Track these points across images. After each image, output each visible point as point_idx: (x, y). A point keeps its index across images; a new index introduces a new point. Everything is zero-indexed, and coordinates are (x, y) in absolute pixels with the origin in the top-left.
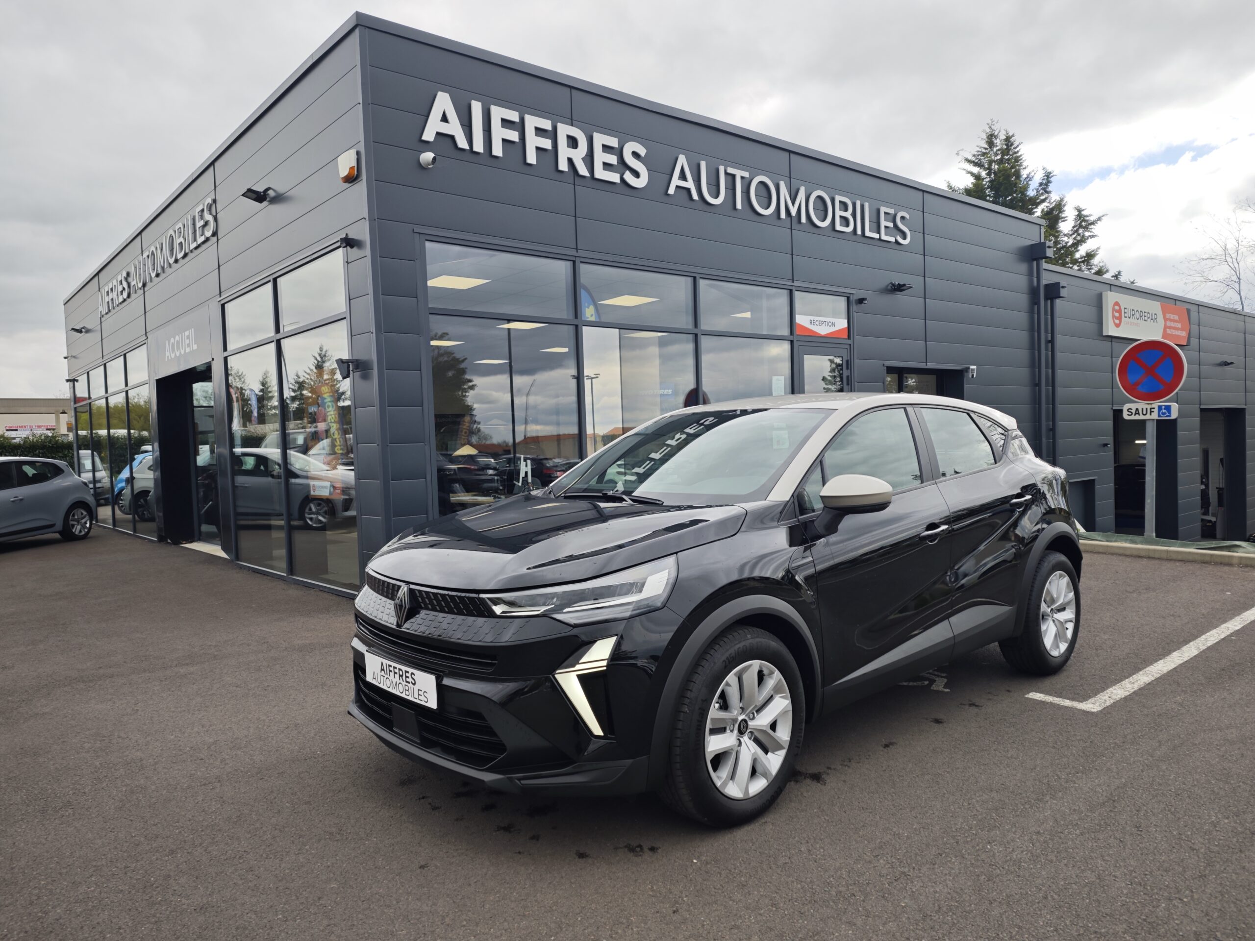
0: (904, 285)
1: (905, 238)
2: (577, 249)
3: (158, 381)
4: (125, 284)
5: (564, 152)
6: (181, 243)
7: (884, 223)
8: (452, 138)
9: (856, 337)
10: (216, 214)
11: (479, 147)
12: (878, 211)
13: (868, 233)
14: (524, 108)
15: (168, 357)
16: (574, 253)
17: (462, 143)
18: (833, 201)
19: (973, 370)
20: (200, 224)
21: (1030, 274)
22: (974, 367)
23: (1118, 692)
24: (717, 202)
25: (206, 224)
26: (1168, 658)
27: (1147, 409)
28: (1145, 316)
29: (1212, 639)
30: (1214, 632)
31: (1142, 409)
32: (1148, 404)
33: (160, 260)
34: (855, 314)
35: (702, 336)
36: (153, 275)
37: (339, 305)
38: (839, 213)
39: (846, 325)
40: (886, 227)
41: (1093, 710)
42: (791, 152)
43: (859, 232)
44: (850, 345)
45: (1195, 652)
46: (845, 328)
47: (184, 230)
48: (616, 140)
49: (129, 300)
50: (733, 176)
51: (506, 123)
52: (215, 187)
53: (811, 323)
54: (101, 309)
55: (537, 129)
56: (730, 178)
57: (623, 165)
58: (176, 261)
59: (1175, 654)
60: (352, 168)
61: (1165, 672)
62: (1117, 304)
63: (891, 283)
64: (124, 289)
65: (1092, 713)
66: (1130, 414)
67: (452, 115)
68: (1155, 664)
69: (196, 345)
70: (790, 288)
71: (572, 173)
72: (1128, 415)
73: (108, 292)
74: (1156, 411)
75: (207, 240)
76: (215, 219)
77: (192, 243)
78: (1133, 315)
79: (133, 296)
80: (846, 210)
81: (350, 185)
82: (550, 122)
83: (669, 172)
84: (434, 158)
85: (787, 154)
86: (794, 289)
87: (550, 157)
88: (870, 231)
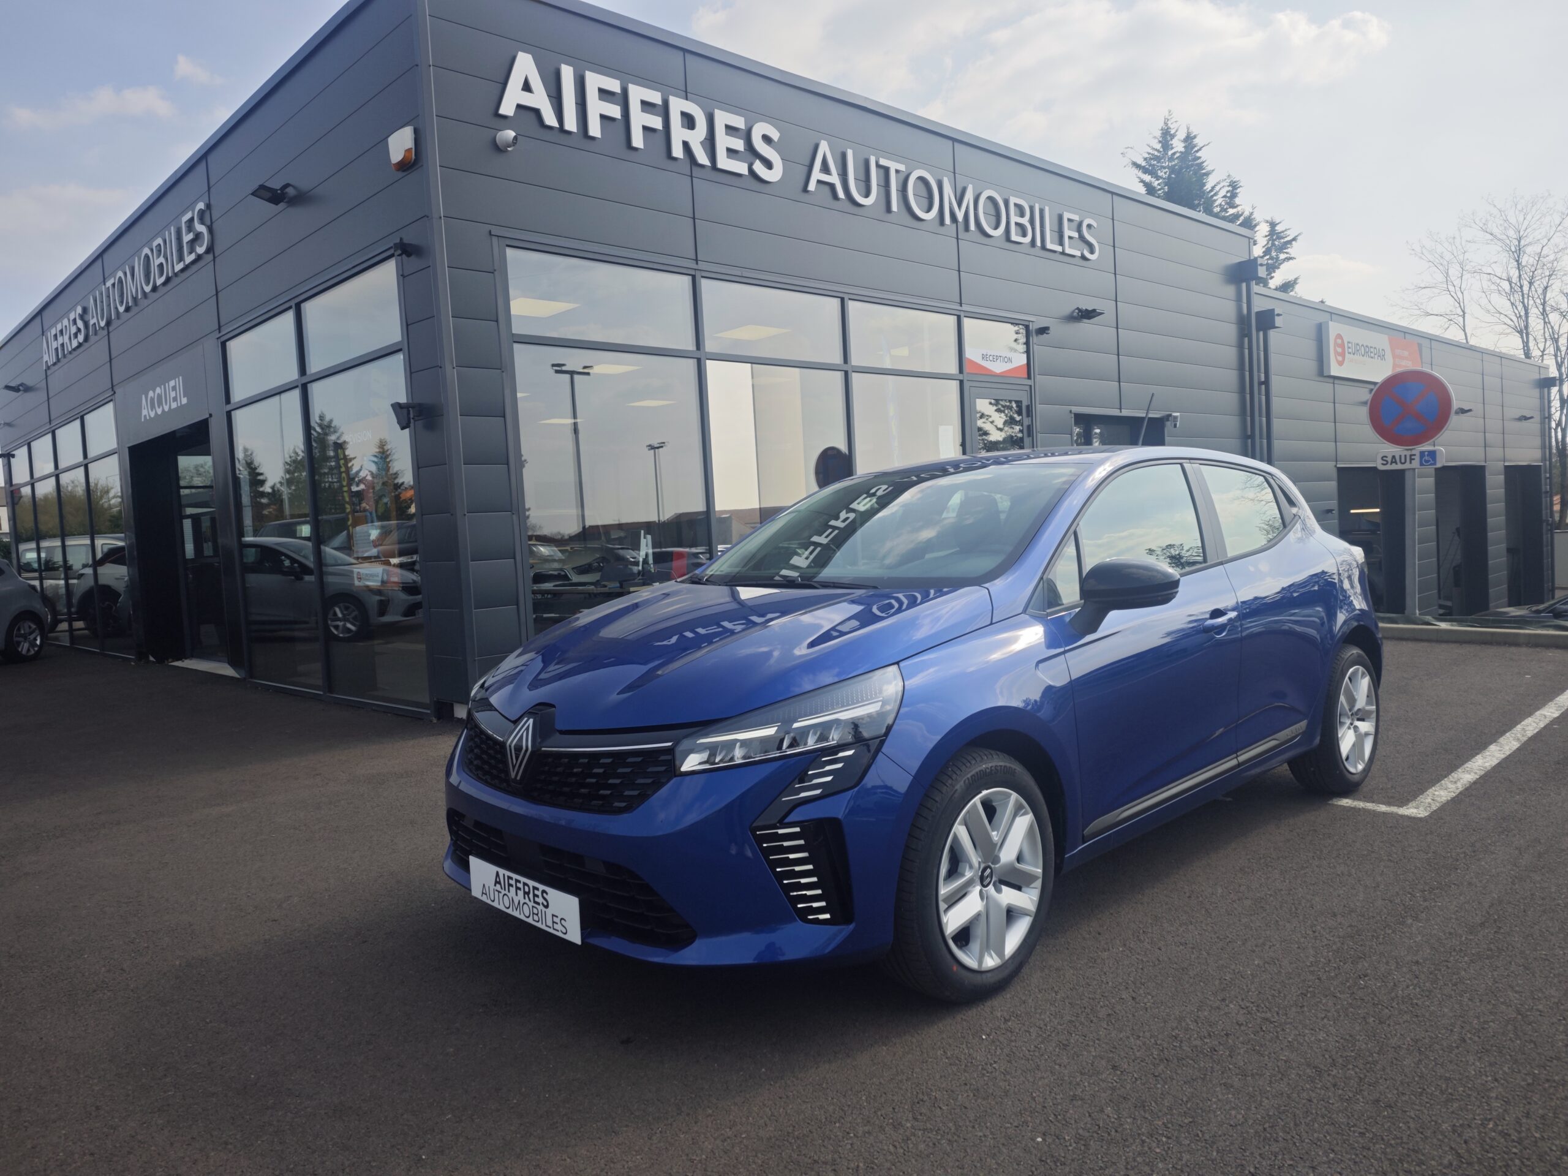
0: (1094, 310)
1: (1092, 252)
2: (697, 260)
3: (130, 448)
4: (80, 324)
5: (679, 134)
6: (161, 266)
7: (1067, 233)
8: (537, 112)
9: (1038, 377)
10: (212, 223)
11: (571, 123)
12: (1060, 218)
13: (1049, 246)
14: (627, 76)
15: (145, 416)
16: (694, 266)
17: (550, 119)
18: (1007, 203)
19: (1176, 418)
20: (187, 238)
21: (1239, 299)
22: (1178, 414)
23: (1443, 792)
24: (867, 202)
25: (198, 237)
26: (1487, 753)
27: (1405, 456)
28: (1371, 352)
29: (1531, 728)
30: (1529, 720)
31: (1400, 456)
32: (1407, 450)
33: (131, 288)
34: (1035, 346)
35: (854, 374)
36: (121, 309)
37: (394, 333)
38: (1015, 219)
39: (1025, 362)
40: (1070, 238)
41: (1419, 816)
42: (955, 140)
43: (1039, 243)
44: (1031, 386)
45: (1515, 745)
46: (1024, 365)
47: (165, 248)
48: (742, 119)
49: (87, 345)
50: (887, 170)
51: (604, 94)
52: (209, 188)
53: (983, 358)
54: (46, 358)
55: (643, 103)
56: (882, 171)
57: (752, 151)
58: (155, 289)
59: (1493, 747)
60: (408, 151)
61: (1489, 768)
62: (1339, 336)
63: (1078, 309)
64: (79, 330)
65: (1420, 819)
66: (1385, 462)
67: (536, 83)
68: (1474, 760)
69: (186, 398)
70: (958, 313)
71: (688, 161)
72: (1383, 464)
73: (56, 336)
74: (1417, 458)
75: (199, 258)
76: (211, 230)
77: (178, 263)
78: (1358, 351)
79: (93, 339)
80: (1022, 215)
81: (405, 173)
82: (659, 94)
83: (807, 163)
84: (515, 138)
85: (950, 143)
86: (962, 314)
87: (660, 140)
88: (1051, 242)
